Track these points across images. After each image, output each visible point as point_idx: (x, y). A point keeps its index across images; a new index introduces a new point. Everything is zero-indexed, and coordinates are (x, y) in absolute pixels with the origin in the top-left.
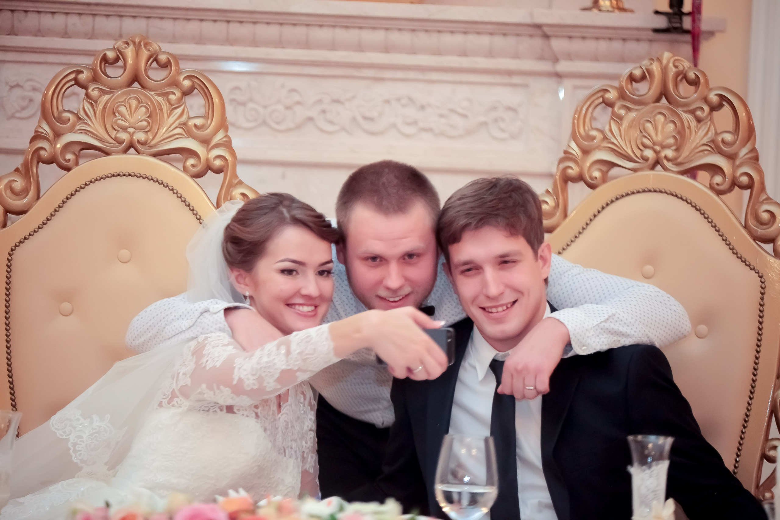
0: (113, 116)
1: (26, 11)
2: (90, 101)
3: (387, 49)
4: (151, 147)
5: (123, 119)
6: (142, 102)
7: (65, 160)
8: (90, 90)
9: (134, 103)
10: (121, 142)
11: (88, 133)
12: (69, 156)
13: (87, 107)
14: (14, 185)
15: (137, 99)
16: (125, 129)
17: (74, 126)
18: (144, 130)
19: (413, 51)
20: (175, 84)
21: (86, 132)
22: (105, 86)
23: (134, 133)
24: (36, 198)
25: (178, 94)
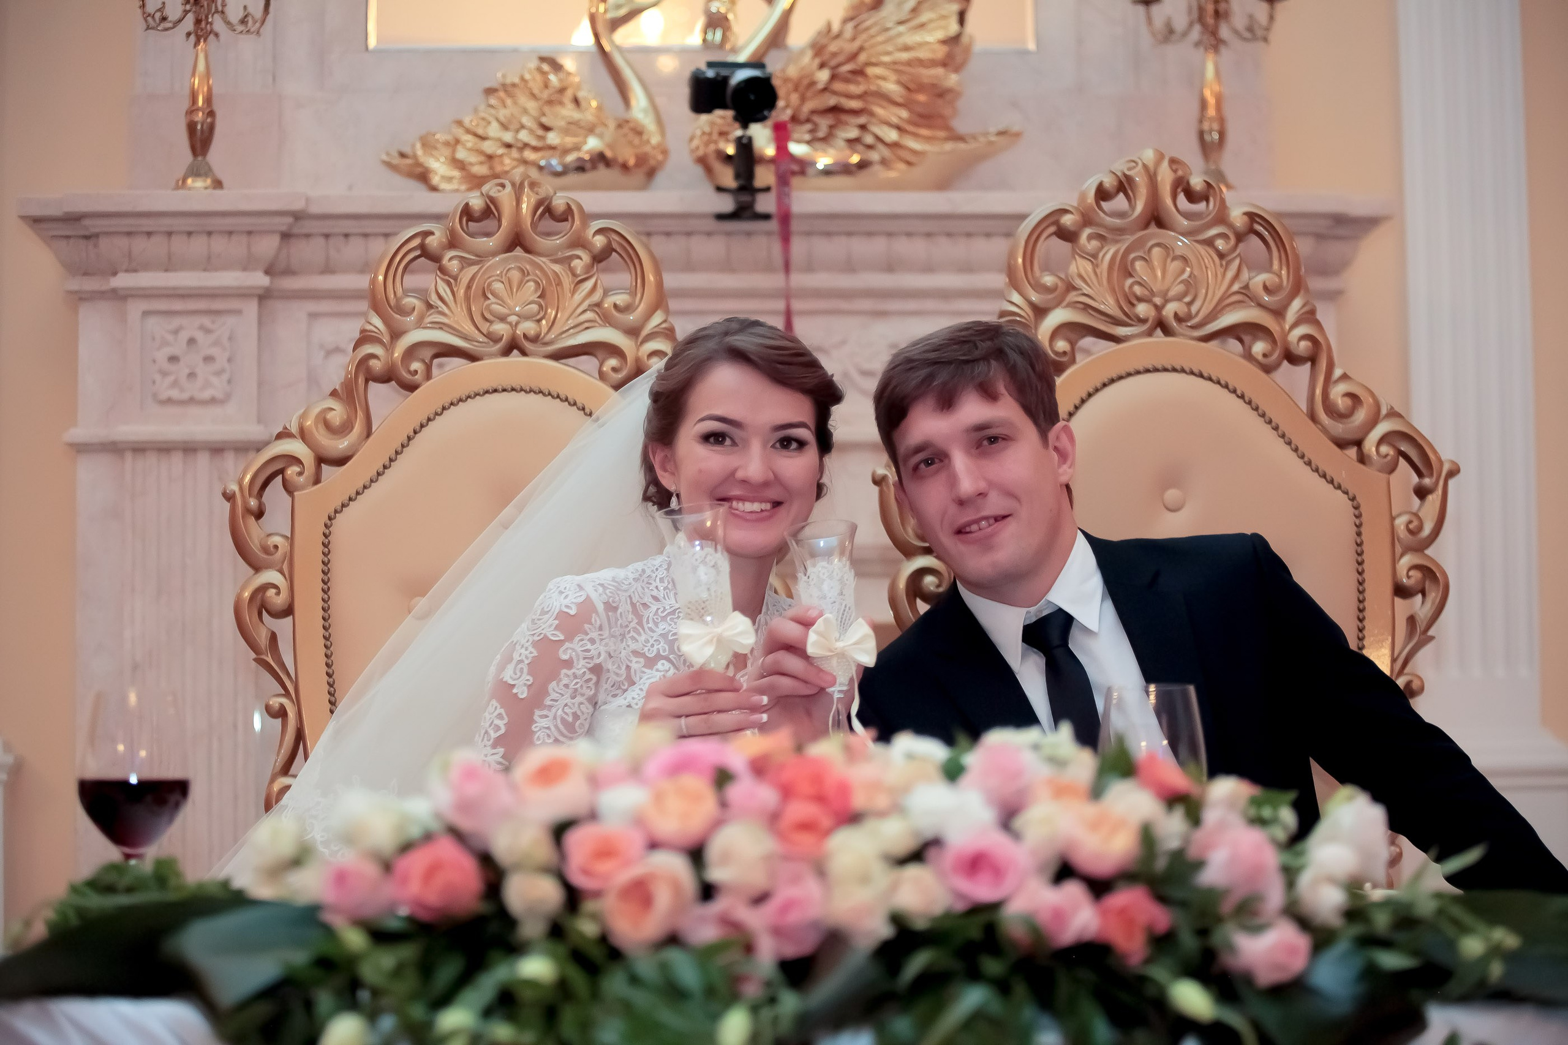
0: (482, 300)
1: (346, 236)
2: (447, 278)
3: (890, 267)
4: (546, 344)
5: (502, 304)
6: (528, 274)
7: (410, 372)
8: (445, 261)
9: (515, 275)
10: (494, 338)
11: (445, 328)
12: (416, 366)
13: (443, 289)
14: (330, 416)
15: (522, 271)
16: (502, 319)
17: (421, 318)
18: (534, 319)
19: (929, 268)
20: (579, 242)
21: (441, 326)
22: (469, 252)
23: (517, 324)
24: (365, 434)
25: (586, 257)
